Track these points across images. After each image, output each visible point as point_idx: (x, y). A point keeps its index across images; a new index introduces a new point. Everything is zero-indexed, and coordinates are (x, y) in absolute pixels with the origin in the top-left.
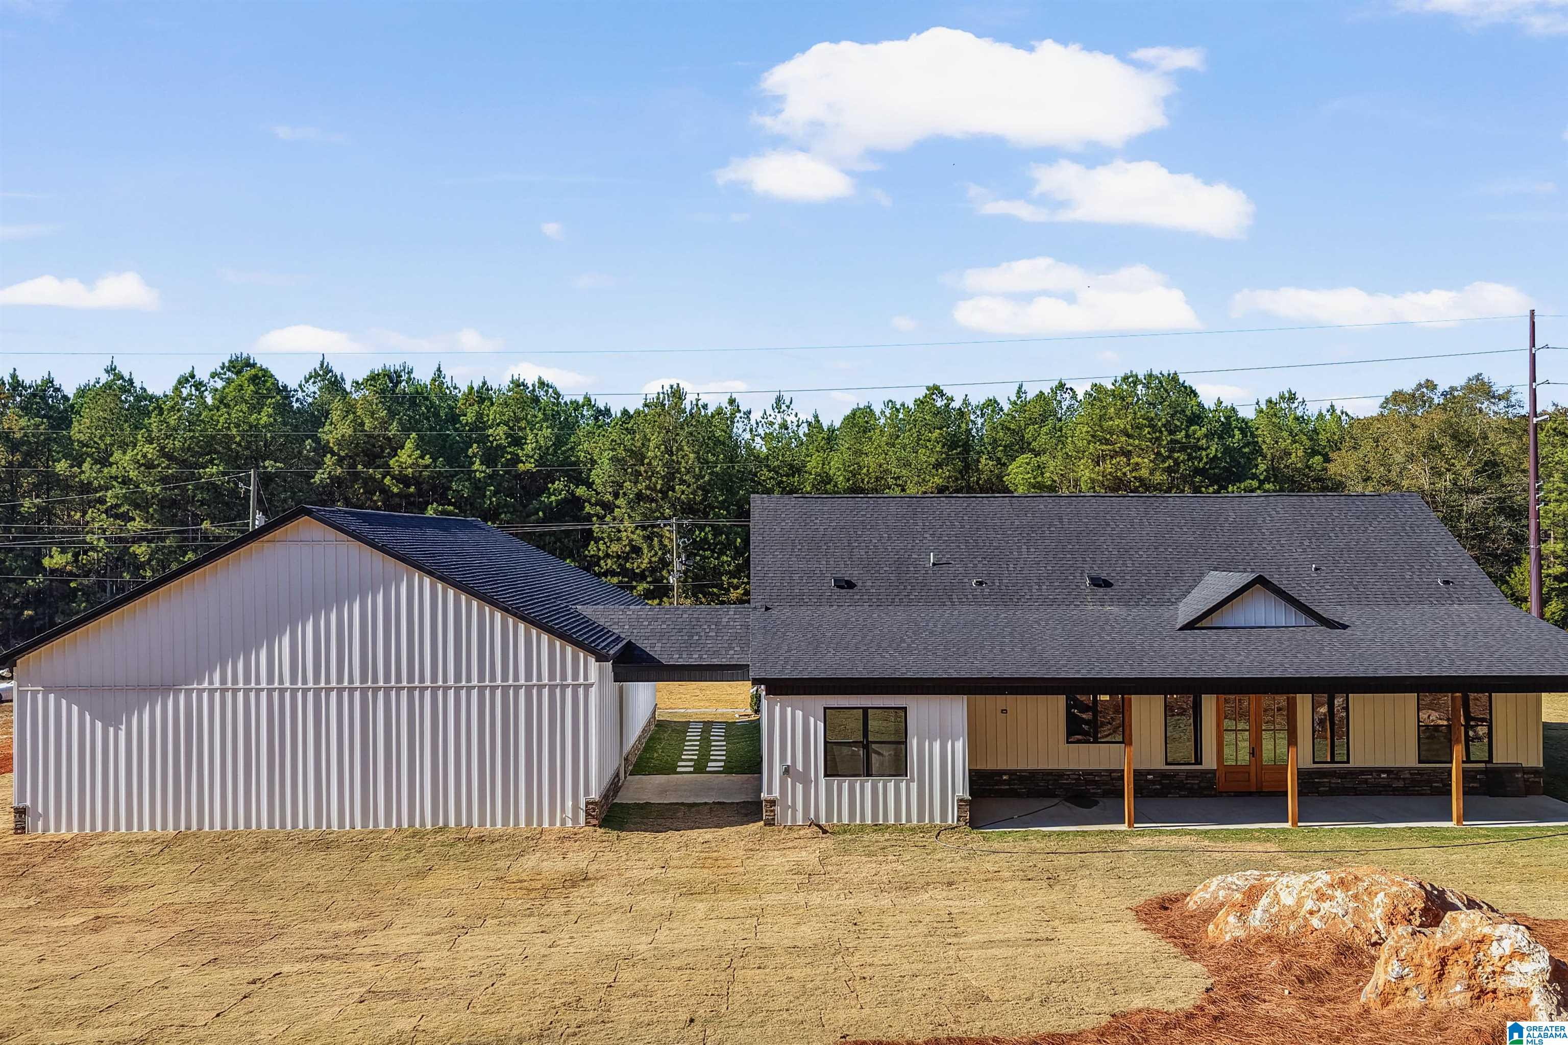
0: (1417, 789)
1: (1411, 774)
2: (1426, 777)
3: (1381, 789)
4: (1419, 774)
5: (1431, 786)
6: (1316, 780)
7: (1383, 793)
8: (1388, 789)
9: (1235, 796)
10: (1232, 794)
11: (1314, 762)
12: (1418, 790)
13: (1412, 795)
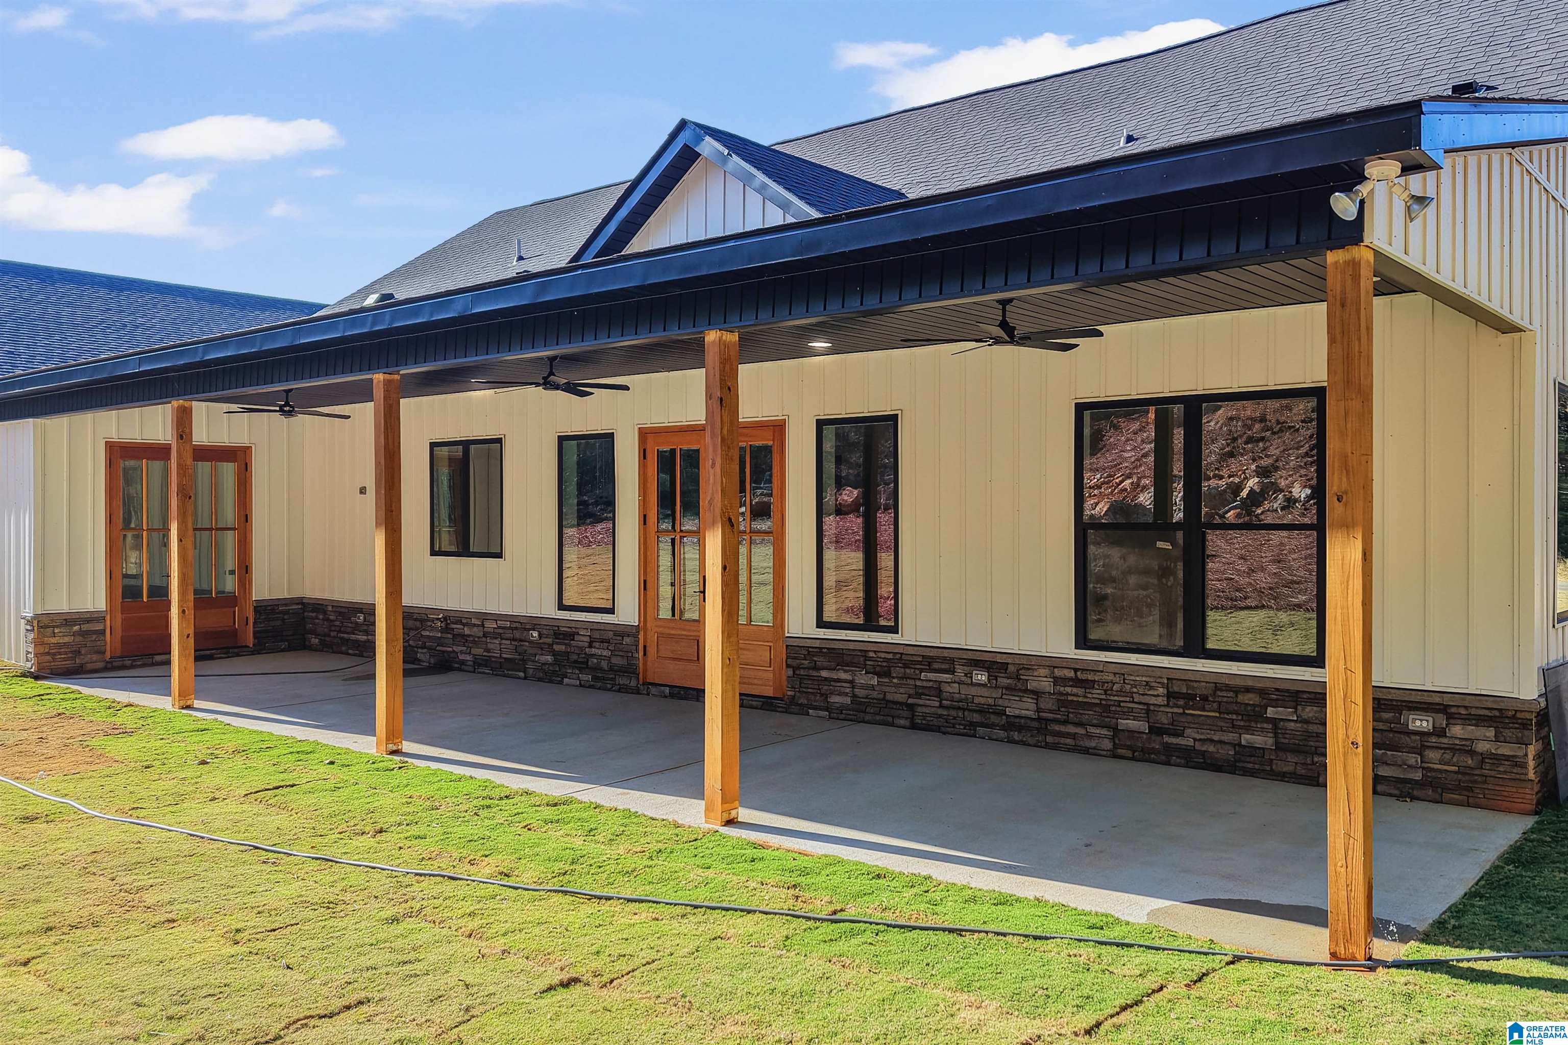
0: (1071, 729)
1: (1057, 681)
2: (1096, 695)
3: (976, 717)
4: (1077, 682)
5: (1115, 729)
6: (824, 674)
7: (981, 730)
8: (994, 719)
9: (672, 696)
10: (667, 690)
11: (821, 623)
12: (1074, 736)
13: (1055, 747)
